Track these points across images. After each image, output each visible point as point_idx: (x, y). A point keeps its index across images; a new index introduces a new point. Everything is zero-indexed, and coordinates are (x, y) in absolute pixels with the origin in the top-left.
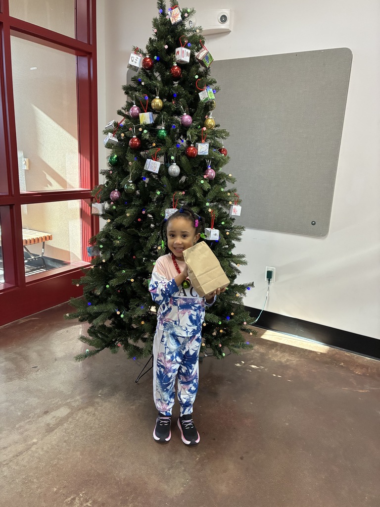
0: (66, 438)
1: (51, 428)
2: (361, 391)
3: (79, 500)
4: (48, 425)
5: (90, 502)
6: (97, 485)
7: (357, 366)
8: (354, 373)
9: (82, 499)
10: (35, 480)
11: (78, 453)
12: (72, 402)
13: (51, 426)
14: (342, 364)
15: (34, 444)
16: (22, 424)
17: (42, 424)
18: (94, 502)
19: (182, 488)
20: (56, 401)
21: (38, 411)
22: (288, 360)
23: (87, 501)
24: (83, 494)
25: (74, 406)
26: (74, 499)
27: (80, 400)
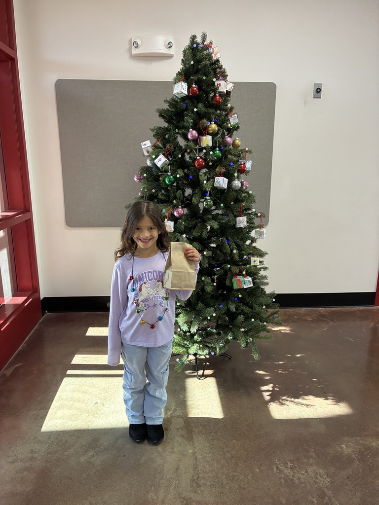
0: (211, 438)
1: (188, 437)
2: (324, 329)
3: (281, 466)
4: (183, 436)
7: (304, 315)
8: (308, 320)
9: (282, 464)
11: (234, 441)
12: (174, 412)
13: (186, 436)
14: (296, 317)
15: (194, 453)
17: (178, 438)
18: (291, 461)
23: (287, 464)
24: (278, 461)
25: (180, 415)
26: (277, 468)
27: (177, 408)
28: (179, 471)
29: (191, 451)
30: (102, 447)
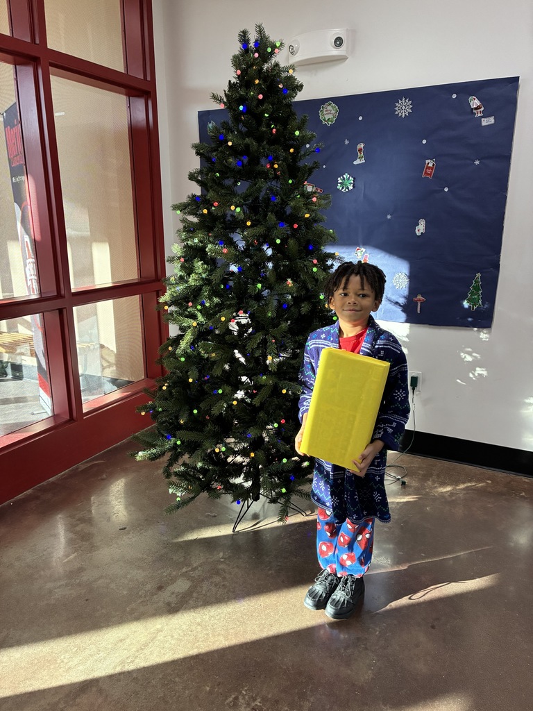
1: (174, 607)
3: (244, 698)
4: (169, 604)
5: (259, 700)
6: (260, 677)
9: (247, 697)
10: (177, 679)
11: (221, 638)
12: (190, 571)
13: (173, 605)
14: (523, 494)
16: (133, 605)
17: (161, 604)
18: (264, 700)
19: (370, 672)
20: (168, 571)
21: (148, 587)
23: (255, 700)
24: (246, 691)
25: (194, 577)
26: (236, 698)
27: (199, 568)
28: (120, 644)
29: (159, 626)
30: (78, 581)
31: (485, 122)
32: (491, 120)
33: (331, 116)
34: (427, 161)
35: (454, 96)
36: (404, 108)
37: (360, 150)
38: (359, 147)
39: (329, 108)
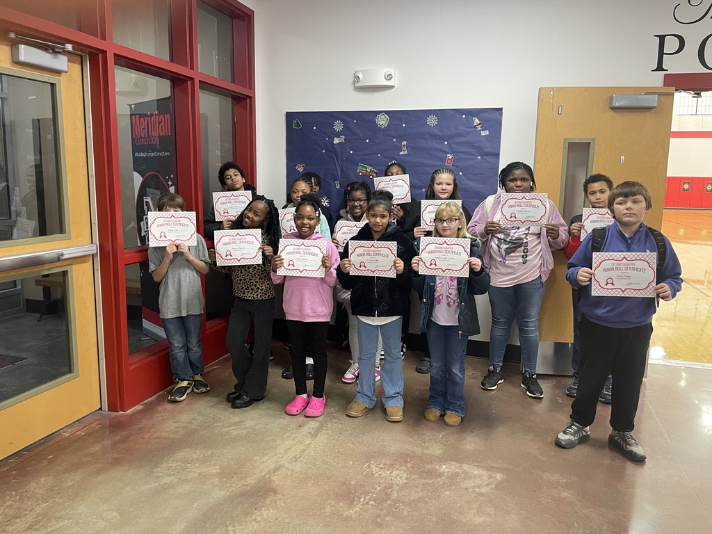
0: (332, 438)
3: (373, 465)
10: (331, 461)
16: (287, 435)
19: (441, 450)
20: (301, 419)
21: (292, 426)
22: (473, 374)
24: (373, 462)
28: (289, 451)
29: (308, 442)
31: (483, 133)
32: (487, 133)
33: (384, 122)
34: (448, 155)
35: (464, 116)
36: (432, 121)
37: (404, 146)
38: (403, 144)
39: (383, 117)
